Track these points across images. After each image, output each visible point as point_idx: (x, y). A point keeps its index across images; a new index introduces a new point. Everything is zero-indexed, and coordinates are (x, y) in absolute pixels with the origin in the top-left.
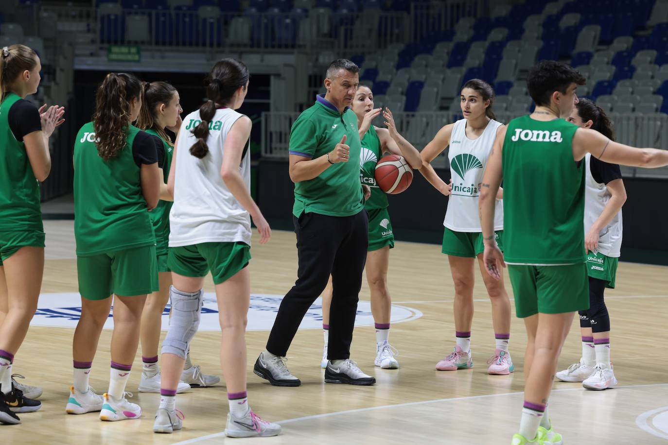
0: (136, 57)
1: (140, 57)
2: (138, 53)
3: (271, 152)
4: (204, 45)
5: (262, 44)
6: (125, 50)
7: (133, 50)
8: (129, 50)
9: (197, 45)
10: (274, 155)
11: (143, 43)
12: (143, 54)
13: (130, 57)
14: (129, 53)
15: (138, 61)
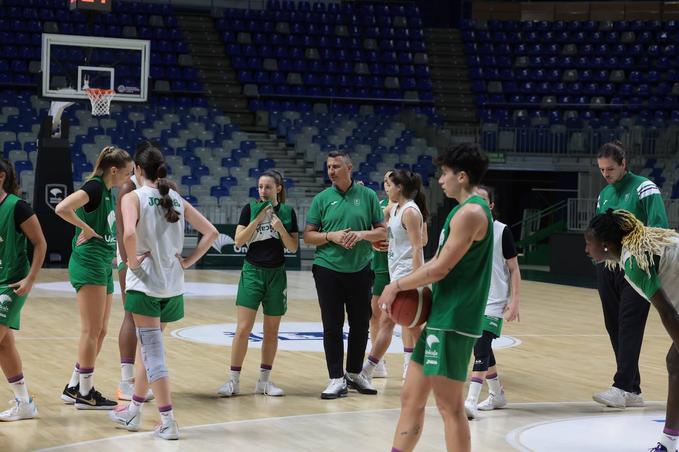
0: (503, 160)
1: (505, 160)
2: (505, 157)
3: (580, 227)
4: (551, 152)
5: (591, 151)
6: (495, 155)
7: (501, 155)
8: (498, 156)
9: (546, 152)
10: (581, 229)
11: (508, 150)
12: (508, 158)
13: (498, 160)
14: (498, 158)
15: (505, 163)
